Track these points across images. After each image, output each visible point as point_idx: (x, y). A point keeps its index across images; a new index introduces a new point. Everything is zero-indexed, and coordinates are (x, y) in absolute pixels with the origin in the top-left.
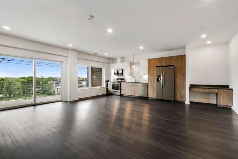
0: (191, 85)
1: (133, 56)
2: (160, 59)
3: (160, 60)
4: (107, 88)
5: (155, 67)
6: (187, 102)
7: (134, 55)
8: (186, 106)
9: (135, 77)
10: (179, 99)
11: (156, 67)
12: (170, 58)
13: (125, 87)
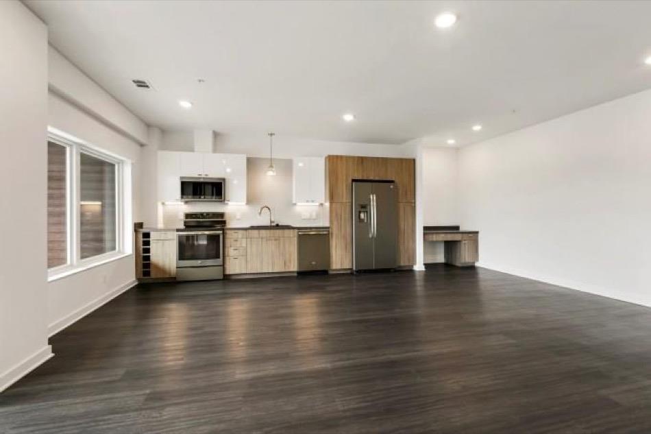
0: (425, 228)
1: (269, 137)
2: (362, 160)
3: (362, 162)
4: (148, 258)
5: (350, 181)
6: (419, 267)
7: (271, 135)
8: (417, 274)
9: (269, 209)
10: (403, 262)
11: (354, 180)
12: (384, 161)
13: (244, 245)
